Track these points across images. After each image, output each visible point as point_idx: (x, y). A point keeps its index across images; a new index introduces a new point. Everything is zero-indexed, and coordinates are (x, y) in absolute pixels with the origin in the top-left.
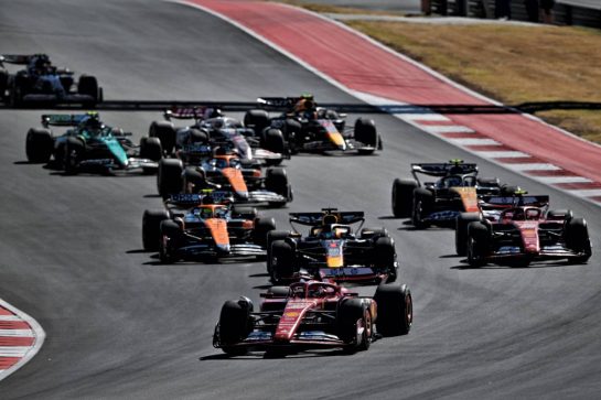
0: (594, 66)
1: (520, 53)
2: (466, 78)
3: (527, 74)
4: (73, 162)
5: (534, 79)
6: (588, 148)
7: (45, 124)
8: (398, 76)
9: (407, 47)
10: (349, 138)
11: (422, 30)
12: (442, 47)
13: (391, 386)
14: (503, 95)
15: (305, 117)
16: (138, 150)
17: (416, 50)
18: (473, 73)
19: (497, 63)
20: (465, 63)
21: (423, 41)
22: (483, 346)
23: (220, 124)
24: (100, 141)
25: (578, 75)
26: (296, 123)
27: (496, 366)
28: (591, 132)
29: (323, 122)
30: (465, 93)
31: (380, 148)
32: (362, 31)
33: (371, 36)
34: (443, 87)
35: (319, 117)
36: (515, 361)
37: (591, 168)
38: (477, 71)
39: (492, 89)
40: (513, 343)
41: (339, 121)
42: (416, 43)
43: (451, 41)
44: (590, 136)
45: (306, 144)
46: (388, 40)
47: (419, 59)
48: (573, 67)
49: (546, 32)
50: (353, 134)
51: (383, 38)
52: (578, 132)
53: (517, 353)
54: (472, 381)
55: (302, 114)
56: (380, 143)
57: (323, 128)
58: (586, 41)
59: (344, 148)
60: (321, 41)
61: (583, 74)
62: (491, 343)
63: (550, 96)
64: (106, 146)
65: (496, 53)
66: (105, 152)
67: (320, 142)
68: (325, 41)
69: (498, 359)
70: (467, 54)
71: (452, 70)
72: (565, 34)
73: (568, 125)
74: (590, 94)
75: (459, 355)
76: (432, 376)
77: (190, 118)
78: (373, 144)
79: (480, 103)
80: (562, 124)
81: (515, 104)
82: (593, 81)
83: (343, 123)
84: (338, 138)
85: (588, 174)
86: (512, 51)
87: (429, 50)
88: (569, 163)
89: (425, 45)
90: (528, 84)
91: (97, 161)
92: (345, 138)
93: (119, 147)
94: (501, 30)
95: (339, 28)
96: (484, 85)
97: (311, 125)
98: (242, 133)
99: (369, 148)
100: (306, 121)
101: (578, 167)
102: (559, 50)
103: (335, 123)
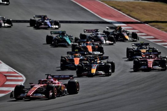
0: (163, 12)
1: (144, 9)
2: (131, 15)
3: (146, 14)
4: (56, 44)
5: (148, 15)
6: (161, 32)
7: (51, 34)
8: (114, 15)
9: (116, 7)
10: (130, 37)
11: (120, 3)
12: (125, 7)
13: (112, 92)
14: (140, 19)
15: (119, 32)
16: (74, 40)
17: (119, 8)
18: (133, 14)
19: (138, 11)
20: (131, 11)
21: (120, 6)
22: (135, 82)
23: (98, 34)
24: (64, 38)
25: (159, 14)
26: (116, 33)
27: (138, 87)
28: (162, 28)
29: (123, 33)
30: (131, 19)
31: (138, 40)
32: (105, 3)
33: (108, 5)
34: (126, 17)
35: (123, 32)
36: (143, 85)
37: (162, 37)
38: (134, 13)
39: (138, 18)
40: (142, 81)
41: (128, 33)
42: (119, 6)
43: (128, 6)
44: (162, 29)
45: (119, 39)
46: (112, 5)
47: (119, 10)
48: (157, 12)
49: (151, 4)
50: (131, 36)
51: (110, 5)
52: (159, 28)
53: (143, 84)
54: (132, 91)
55: (118, 31)
56: (138, 38)
57: (123, 35)
58: (161, 6)
59: (129, 40)
60: (95, 6)
61: (160, 14)
62: (137, 81)
63: (152, 19)
64: (65, 40)
65: (139, 9)
66: (65, 41)
67: (123, 38)
68: (96, 6)
69: (139, 85)
70: (131, 9)
71: (128, 13)
72: (155, 4)
73: (157, 27)
74: (162, 19)
75: (129, 84)
76: (122, 89)
77: (91, 32)
78: (137, 39)
79: (135, 21)
80: (155, 27)
81: (143, 21)
82: (163, 16)
83: (129, 33)
84: (127, 37)
85: (162, 39)
86: (142, 8)
87: (122, 8)
88: (156, 36)
89: (121, 7)
90: (146, 16)
91: (62, 43)
92: (129, 37)
93: (69, 40)
94: (140, 3)
95: (100, 2)
96: (136, 17)
97: (120, 34)
98: (103, 36)
99: (135, 40)
100: (119, 33)
101: (159, 37)
102: (154, 8)
103: (127, 33)
